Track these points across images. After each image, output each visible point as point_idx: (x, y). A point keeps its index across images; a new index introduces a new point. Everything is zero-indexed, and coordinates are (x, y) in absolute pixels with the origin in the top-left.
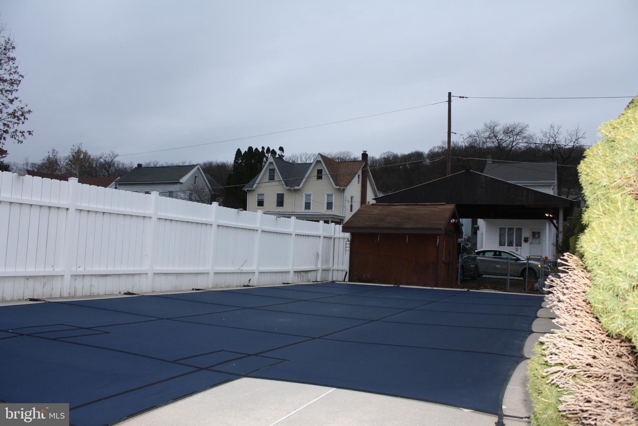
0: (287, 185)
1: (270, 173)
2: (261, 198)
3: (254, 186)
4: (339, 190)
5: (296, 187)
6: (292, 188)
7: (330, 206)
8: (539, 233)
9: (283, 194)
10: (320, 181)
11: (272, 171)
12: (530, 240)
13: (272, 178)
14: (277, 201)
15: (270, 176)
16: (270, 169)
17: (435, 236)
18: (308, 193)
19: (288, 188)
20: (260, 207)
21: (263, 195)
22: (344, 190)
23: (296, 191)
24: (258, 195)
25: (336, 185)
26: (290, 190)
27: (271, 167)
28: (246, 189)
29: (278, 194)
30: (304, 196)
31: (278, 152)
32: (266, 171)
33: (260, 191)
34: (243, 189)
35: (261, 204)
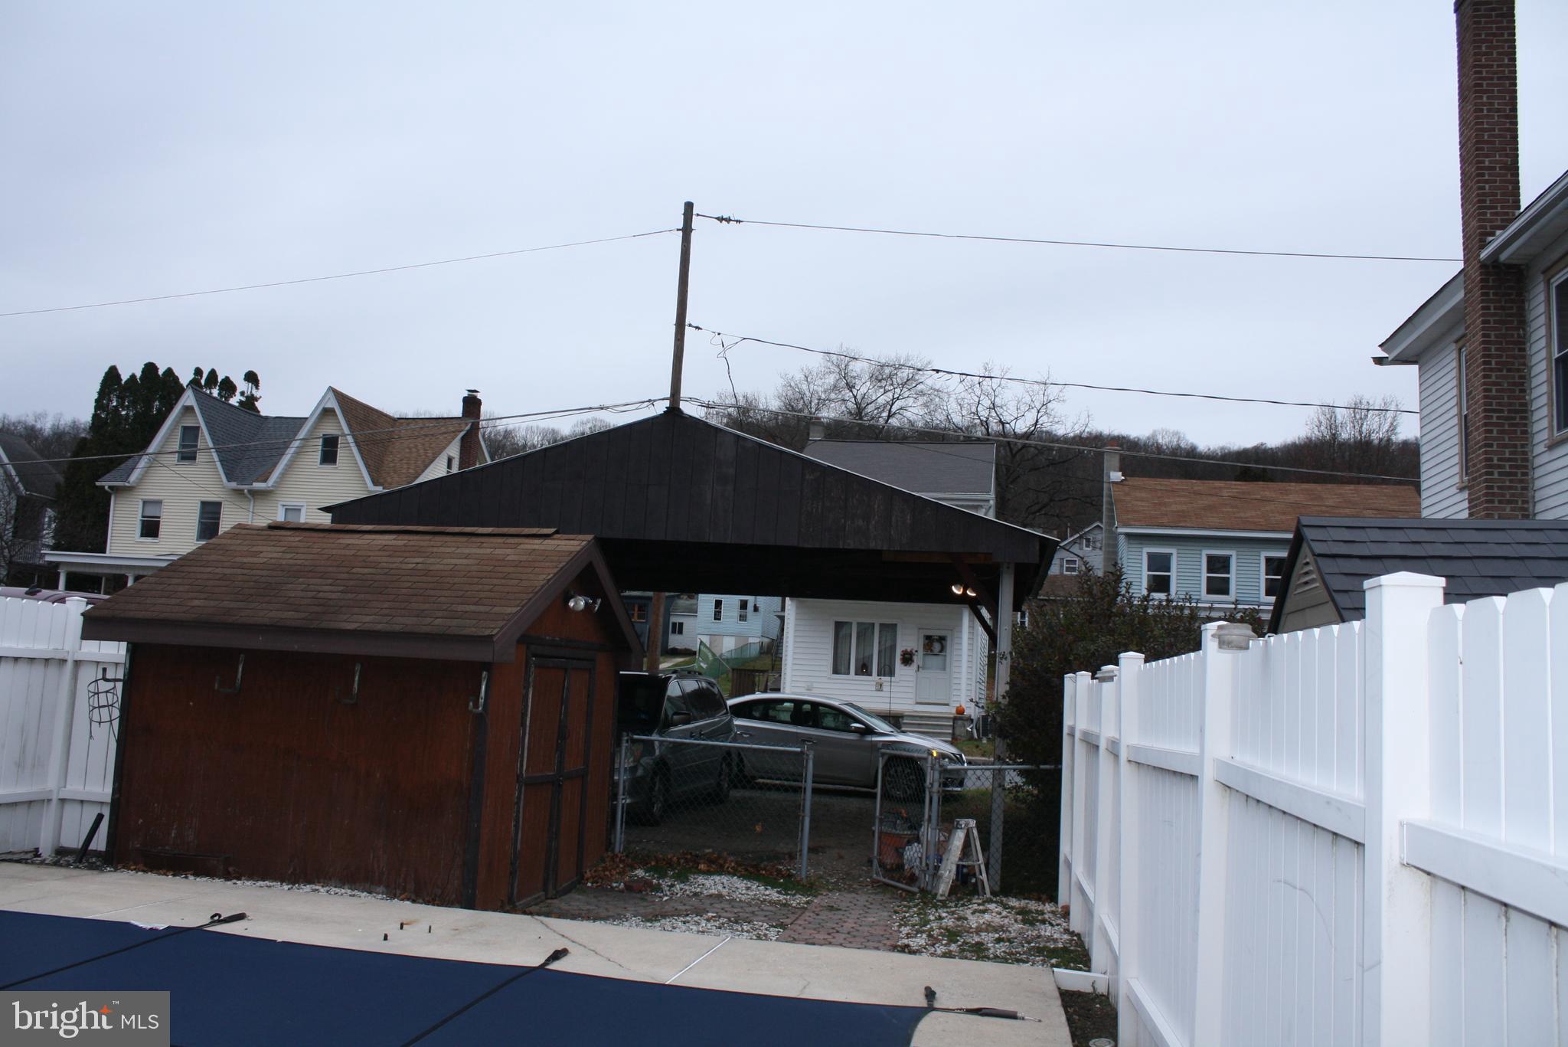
1: (183, 439)
2: (151, 512)
3: (133, 478)
5: (257, 485)
6: (246, 488)
8: (942, 639)
9: (218, 505)
10: (328, 467)
11: (190, 434)
12: (918, 659)
13: (188, 456)
14: (201, 523)
15: (182, 446)
16: (185, 429)
17: (472, 671)
18: (293, 502)
19: (234, 485)
20: (149, 540)
21: (159, 502)
23: (255, 494)
24: (145, 503)
25: (376, 482)
26: (239, 492)
27: (188, 422)
28: (107, 485)
29: (204, 504)
30: (280, 511)
31: (242, 385)
32: (172, 431)
33: (150, 492)
34: (97, 484)
35: (150, 529)
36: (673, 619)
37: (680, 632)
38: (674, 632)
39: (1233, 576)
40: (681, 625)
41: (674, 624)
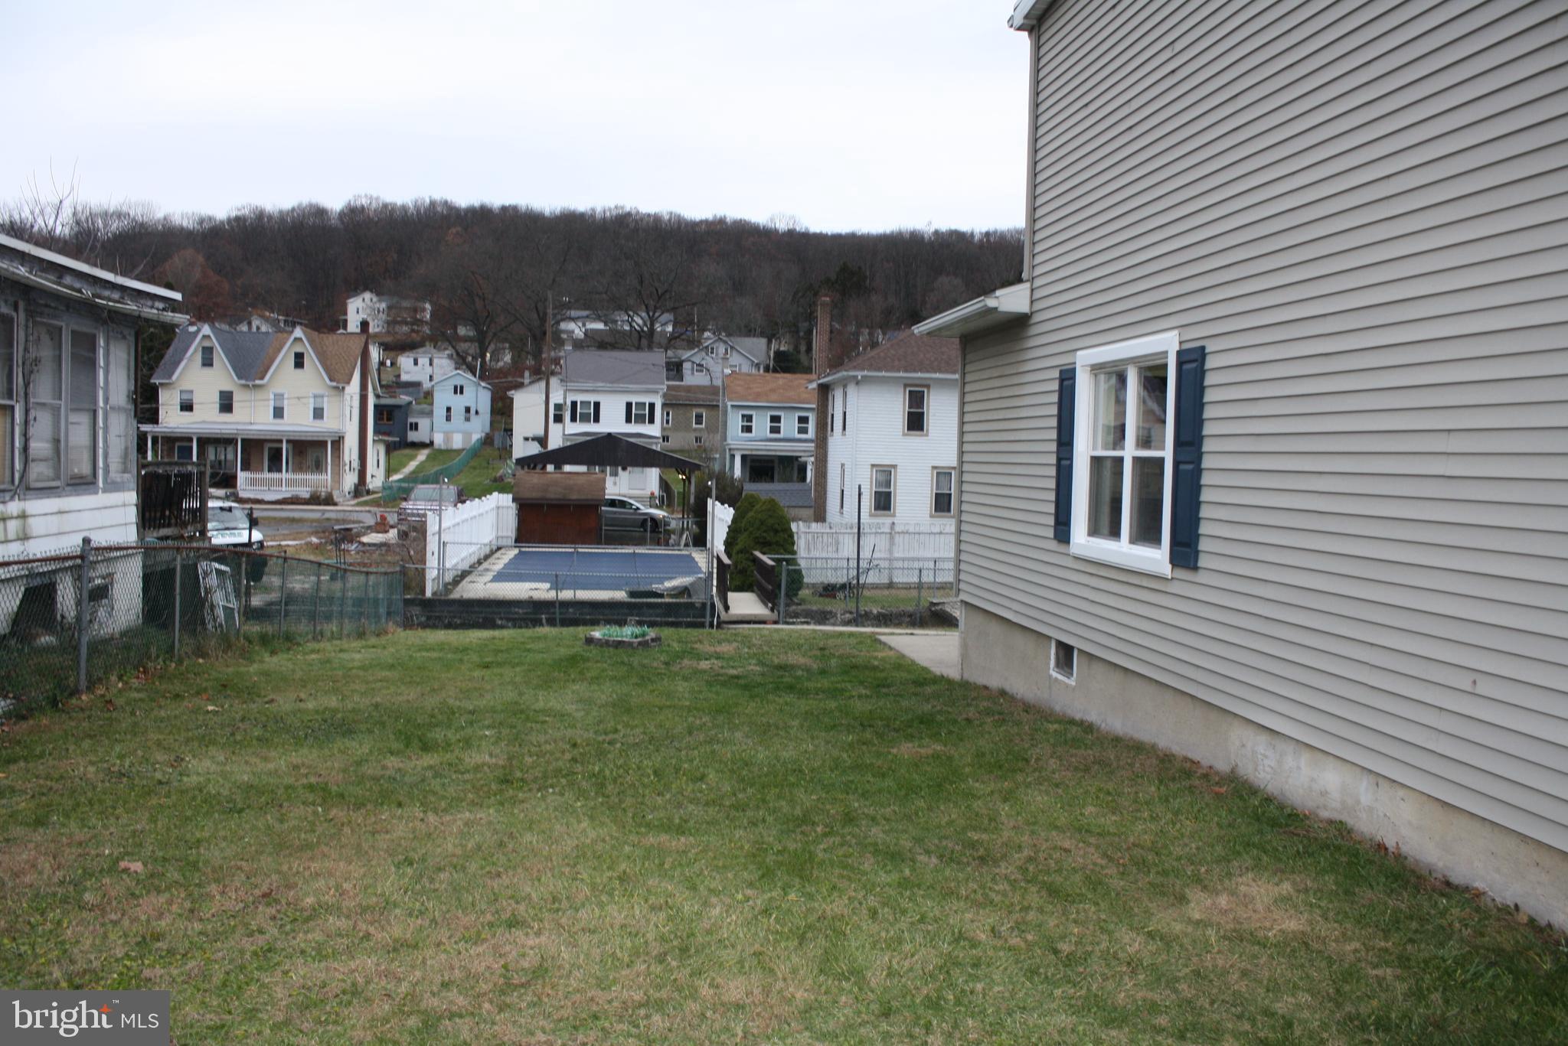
0: (240, 377)
1: (204, 354)
2: (185, 397)
3: (174, 377)
4: (337, 388)
5: (258, 382)
6: (251, 384)
7: (318, 413)
9: (232, 393)
10: (299, 371)
11: (209, 353)
13: (208, 362)
14: (221, 404)
15: (203, 358)
16: (204, 349)
18: (279, 391)
19: (243, 382)
20: (186, 413)
21: (192, 392)
22: (343, 388)
23: (255, 386)
24: (182, 392)
25: (331, 380)
26: (245, 386)
27: (207, 344)
28: (157, 382)
29: (222, 393)
30: (272, 397)
32: (196, 351)
33: (186, 386)
34: (152, 381)
35: (187, 407)
36: (411, 420)
37: (416, 429)
38: (411, 429)
39: (782, 425)
40: (417, 424)
41: (411, 424)
